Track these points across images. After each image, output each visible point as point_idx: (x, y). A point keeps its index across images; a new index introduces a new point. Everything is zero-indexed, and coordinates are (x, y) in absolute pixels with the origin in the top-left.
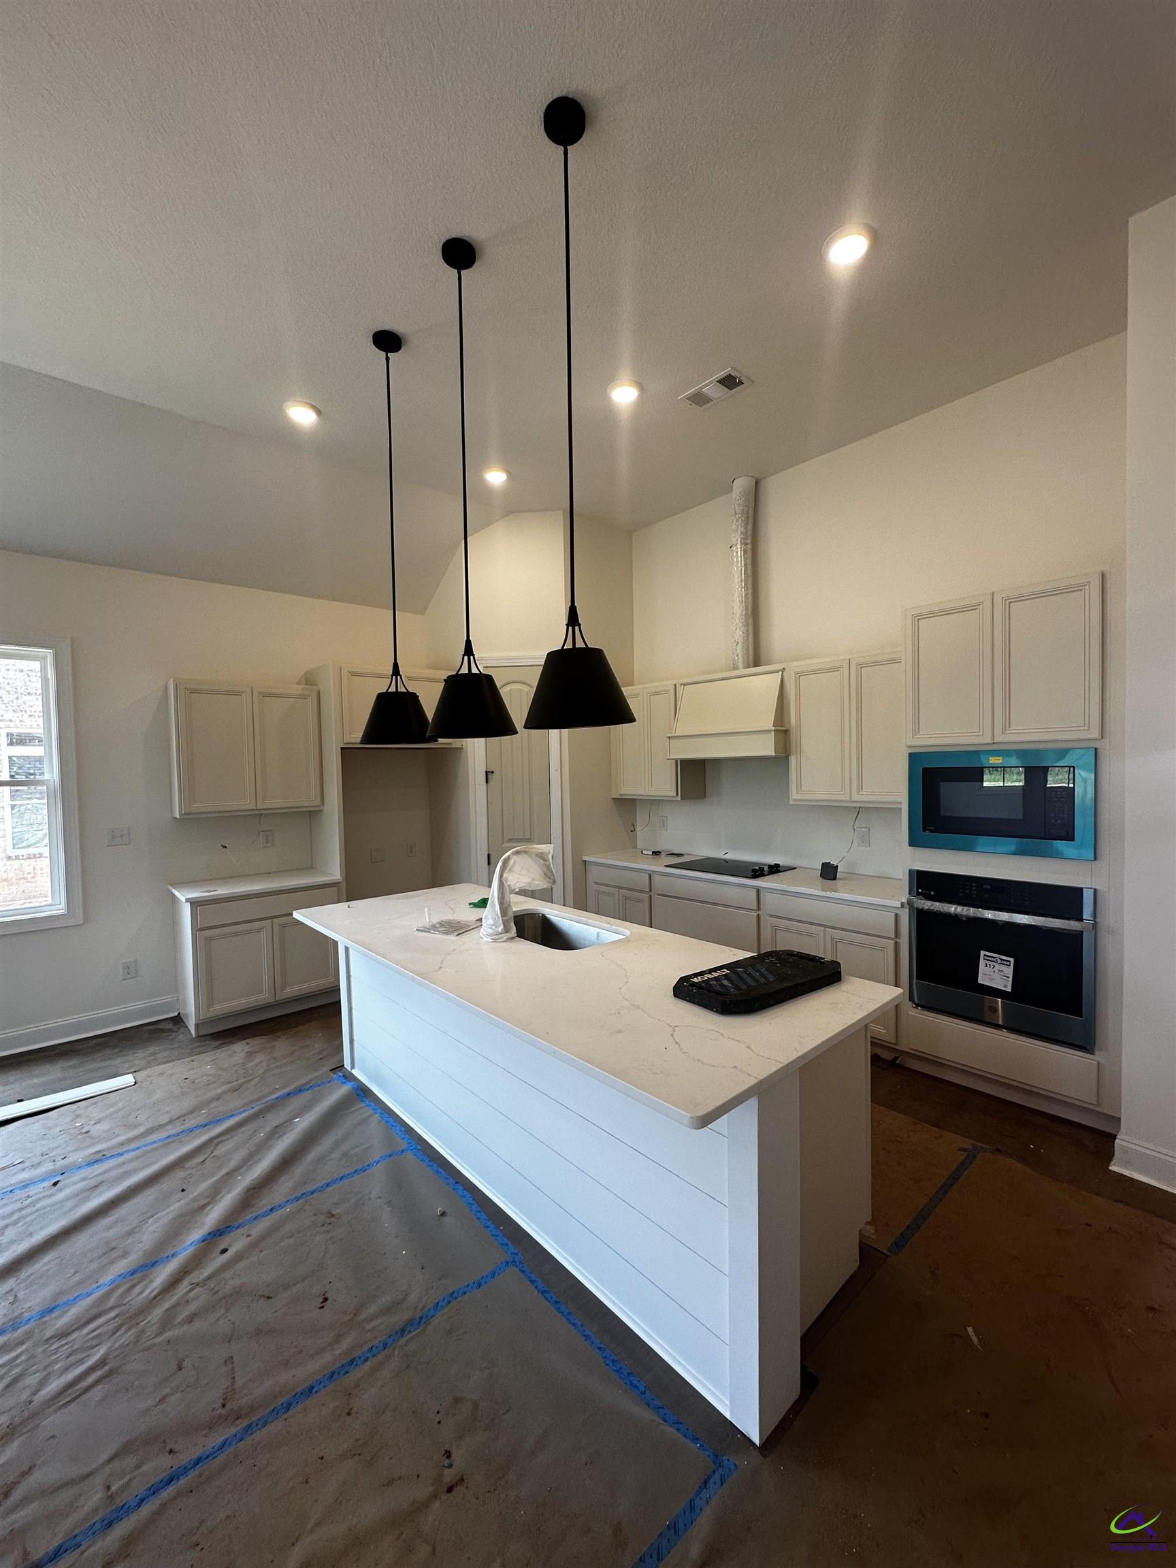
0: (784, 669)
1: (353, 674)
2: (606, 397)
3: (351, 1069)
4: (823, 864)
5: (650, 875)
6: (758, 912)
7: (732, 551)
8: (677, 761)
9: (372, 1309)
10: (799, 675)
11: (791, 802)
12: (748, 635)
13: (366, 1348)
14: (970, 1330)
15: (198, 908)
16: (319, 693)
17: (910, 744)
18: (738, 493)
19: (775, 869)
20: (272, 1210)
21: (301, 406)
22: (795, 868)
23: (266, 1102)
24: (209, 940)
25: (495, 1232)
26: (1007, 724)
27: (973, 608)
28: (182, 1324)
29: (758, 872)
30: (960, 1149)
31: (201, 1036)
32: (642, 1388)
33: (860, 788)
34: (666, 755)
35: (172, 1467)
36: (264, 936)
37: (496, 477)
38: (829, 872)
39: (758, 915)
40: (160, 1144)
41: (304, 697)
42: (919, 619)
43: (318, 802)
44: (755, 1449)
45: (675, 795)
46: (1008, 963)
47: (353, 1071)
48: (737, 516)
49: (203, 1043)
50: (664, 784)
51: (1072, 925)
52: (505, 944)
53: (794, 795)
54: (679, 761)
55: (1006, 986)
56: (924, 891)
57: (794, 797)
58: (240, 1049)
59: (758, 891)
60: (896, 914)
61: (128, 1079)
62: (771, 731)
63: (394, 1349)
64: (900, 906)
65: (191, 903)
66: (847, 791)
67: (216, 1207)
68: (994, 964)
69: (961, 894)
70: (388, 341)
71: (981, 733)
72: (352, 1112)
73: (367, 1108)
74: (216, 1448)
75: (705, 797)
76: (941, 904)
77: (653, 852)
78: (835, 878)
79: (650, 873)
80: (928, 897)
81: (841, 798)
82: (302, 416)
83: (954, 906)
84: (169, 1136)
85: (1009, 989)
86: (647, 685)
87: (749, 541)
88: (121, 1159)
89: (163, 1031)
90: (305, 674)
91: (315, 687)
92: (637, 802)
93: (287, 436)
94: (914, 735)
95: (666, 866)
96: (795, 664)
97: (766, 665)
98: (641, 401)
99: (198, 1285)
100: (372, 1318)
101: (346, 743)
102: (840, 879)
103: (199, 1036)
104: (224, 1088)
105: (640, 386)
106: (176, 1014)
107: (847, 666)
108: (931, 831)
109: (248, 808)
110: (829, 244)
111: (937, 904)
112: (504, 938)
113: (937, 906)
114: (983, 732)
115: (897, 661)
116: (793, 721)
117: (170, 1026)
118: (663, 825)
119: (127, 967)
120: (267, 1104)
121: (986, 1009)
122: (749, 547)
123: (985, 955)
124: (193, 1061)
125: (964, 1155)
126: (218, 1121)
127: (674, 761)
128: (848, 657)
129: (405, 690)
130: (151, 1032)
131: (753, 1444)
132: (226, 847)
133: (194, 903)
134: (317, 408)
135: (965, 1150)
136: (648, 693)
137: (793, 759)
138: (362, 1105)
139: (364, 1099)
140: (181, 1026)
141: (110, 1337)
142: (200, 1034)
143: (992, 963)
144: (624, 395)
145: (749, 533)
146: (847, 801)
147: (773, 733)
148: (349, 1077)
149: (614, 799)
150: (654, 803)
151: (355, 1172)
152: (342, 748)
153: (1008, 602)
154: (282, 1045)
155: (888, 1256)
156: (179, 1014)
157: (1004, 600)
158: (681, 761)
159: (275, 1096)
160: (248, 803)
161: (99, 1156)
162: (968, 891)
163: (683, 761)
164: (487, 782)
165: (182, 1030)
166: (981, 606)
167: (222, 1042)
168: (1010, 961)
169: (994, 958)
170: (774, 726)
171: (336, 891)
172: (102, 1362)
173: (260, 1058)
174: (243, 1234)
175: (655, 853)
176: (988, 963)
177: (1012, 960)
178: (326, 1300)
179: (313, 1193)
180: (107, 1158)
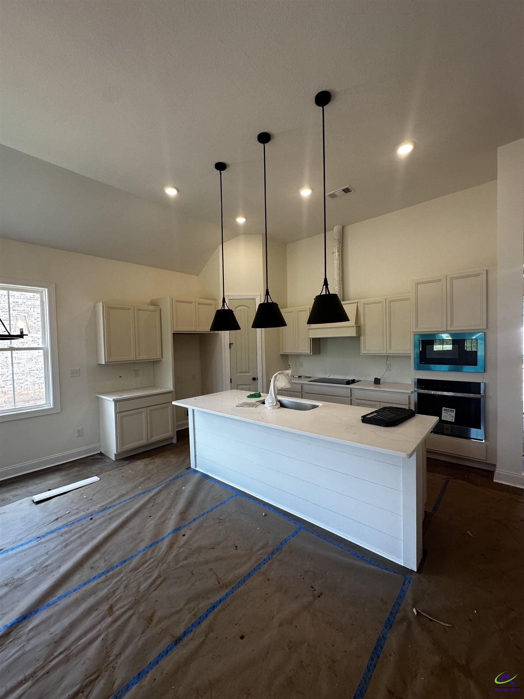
0: (358, 302)
1: (178, 301)
2: (298, 193)
3: (195, 468)
4: (375, 378)
5: (302, 385)
6: (351, 398)
7: (334, 255)
8: (310, 339)
9: (257, 548)
10: (365, 304)
11: (361, 354)
12: (340, 288)
13: (262, 560)
14: (468, 532)
15: (118, 403)
16: (160, 309)
17: (415, 331)
18: (336, 231)
19: (353, 382)
20: (194, 520)
21: (172, 188)
22: (361, 381)
23: (166, 482)
24: (122, 417)
25: (288, 519)
26: (452, 324)
27: (439, 280)
28: (183, 560)
29: (349, 383)
30: (442, 479)
31: (118, 460)
32: (369, 560)
33: (390, 348)
34: (308, 337)
35: (212, 603)
36: (144, 414)
37: (241, 220)
38: (377, 381)
39: (351, 399)
40: (128, 501)
41: (155, 311)
42: (417, 284)
43: (160, 357)
44: (415, 573)
45: (310, 352)
46: (453, 411)
47: (196, 469)
48: (336, 240)
49: (120, 463)
50: (305, 348)
51: (477, 396)
52: (277, 410)
53: (363, 351)
54: (311, 339)
55: (452, 420)
56: (421, 386)
57: (362, 353)
58: (140, 464)
59: (351, 390)
60: (409, 396)
61: (95, 479)
62: (354, 326)
63: (273, 559)
64: (411, 392)
65: (115, 401)
66: (385, 348)
67: (170, 521)
68: (448, 412)
69: (435, 387)
70: (221, 166)
71: (442, 327)
72: (205, 484)
73: (210, 482)
74: (225, 596)
75: (320, 353)
76: (428, 391)
77: (299, 376)
78: (380, 384)
79: (302, 384)
80: (422, 389)
81: (383, 352)
82: (171, 192)
83: (433, 391)
84: (131, 498)
85: (453, 421)
86: (297, 308)
87: (340, 251)
88: (115, 508)
89: (98, 459)
90: (151, 300)
91: (159, 307)
92: (289, 356)
93: (164, 200)
94: (416, 327)
95: (309, 381)
96: (363, 300)
97: (347, 301)
98: (312, 195)
99: (181, 547)
100: (259, 550)
101: (175, 331)
102: (381, 384)
103: (116, 460)
104: (143, 479)
105: (313, 190)
106: (100, 452)
107: (385, 302)
108: (423, 364)
109: (133, 359)
110: (398, 148)
111: (426, 391)
112: (277, 408)
113: (426, 392)
114: (443, 326)
115: (409, 299)
116: (362, 323)
117: (100, 457)
118: (301, 365)
119: (79, 431)
120: (166, 483)
121: (445, 429)
122: (341, 253)
123: (444, 409)
124: (120, 469)
125: (444, 481)
126: (149, 491)
127: (309, 339)
128: (385, 298)
129: (228, 309)
130: (93, 459)
131: (415, 572)
132: (121, 377)
133: (116, 401)
134: (177, 189)
135: (444, 479)
136: (297, 311)
137: (362, 338)
138: (208, 481)
139: (208, 478)
140: (105, 457)
141: (156, 568)
142: (117, 459)
143: (447, 412)
144: (306, 193)
145: (341, 248)
146: (385, 354)
147: (355, 327)
148: (196, 471)
149: (281, 355)
150: (298, 356)
151: (221, 504)
152: (173, 333)
153: (452, 279)
154: (158, 461)
155: (433, 514)
156: (101, 452)
157: (451, 278)
158: (312, 339)
159: (168, 480)
160: (132, 357)
161: (104, 508)
162: (437, 386)
163: (313, 339)
164: (230, 348)
165: (106, 458)
166: (442, 280)
167: (129, 461)
168: (454, 411)
169: (448, 410)
170: (355, 324)
171: (172, 395)
172: (159, 576)
173: (151, 467)
174: (188, 529)
175: (300, 377)
176: (445, 411)
177: (455, 410)
178: (236, 547)
179: (208, 513)
180: (108, 508)
